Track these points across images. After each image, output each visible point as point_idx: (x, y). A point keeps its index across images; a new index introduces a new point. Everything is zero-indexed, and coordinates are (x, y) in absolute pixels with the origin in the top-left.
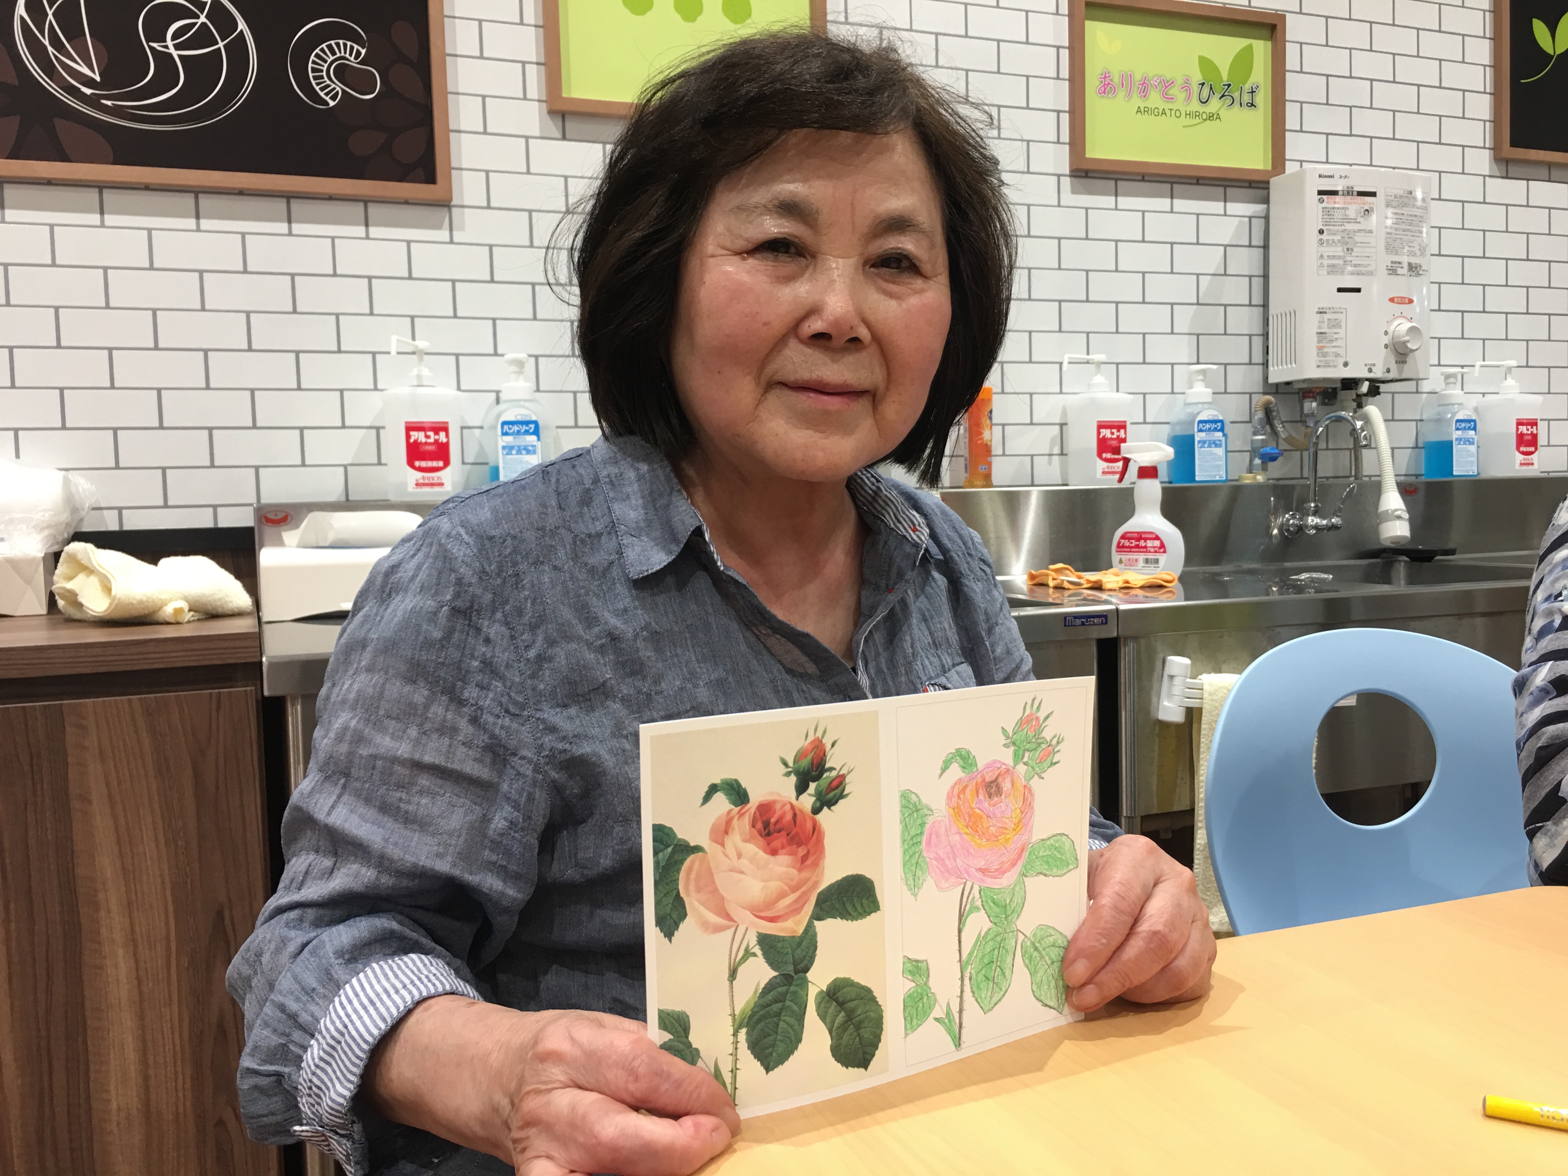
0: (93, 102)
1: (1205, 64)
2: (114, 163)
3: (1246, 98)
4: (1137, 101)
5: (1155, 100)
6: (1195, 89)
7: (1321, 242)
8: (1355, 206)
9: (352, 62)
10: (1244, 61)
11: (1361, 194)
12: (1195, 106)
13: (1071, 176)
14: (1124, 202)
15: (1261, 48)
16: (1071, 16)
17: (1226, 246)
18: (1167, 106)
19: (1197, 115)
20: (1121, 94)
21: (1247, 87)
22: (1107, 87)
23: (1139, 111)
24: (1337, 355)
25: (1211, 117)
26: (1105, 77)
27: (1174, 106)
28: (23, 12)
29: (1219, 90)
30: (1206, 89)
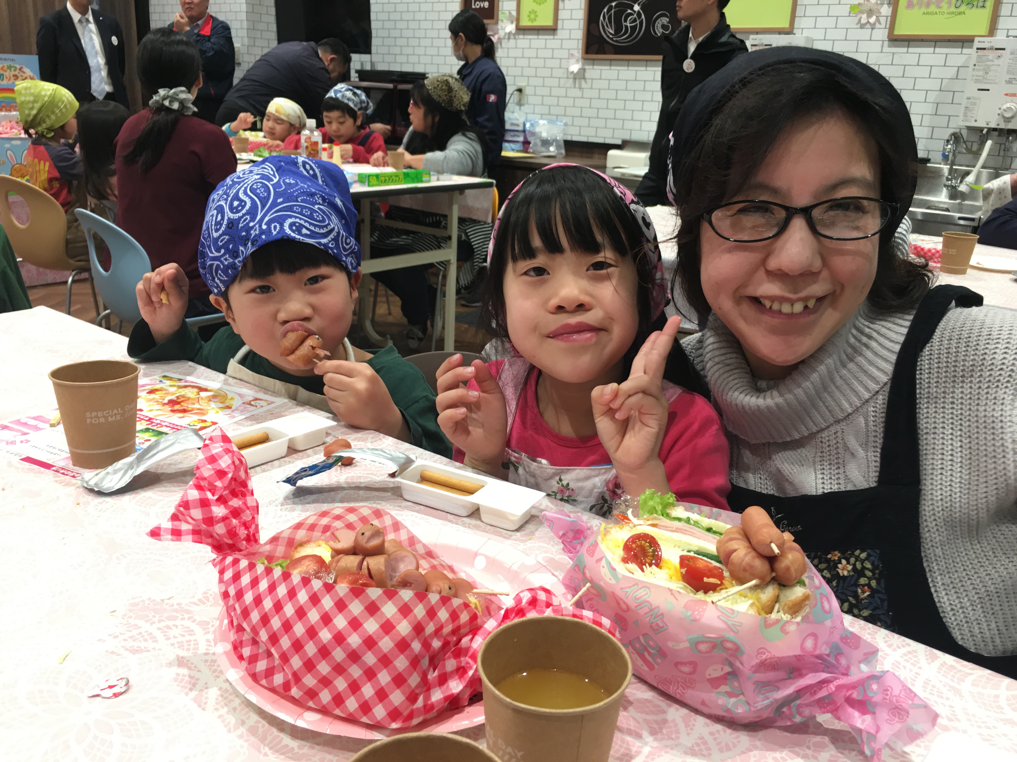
0: (611, 39)
2: (613, 54)
3: (981, 4)
4: (924, 10)
5: (932, 8)
6: (954, 2)
7: (974, 70)
8: (991, 55)
9: (665, 23)
11: (997, 49)
12: (953, 9)
13: (888, 41)
14: (911, 50)
17: (959, 67)
18: (938, 10)
19: (953, 13)
20: (916, 8)
22: (908, 5)
23: (924, 13)
24: (972, 117)
25: (960, 13)
26: (910, 2)
27: (941, 11)
28: (601, 18)
29: (966, 2)
30: (959, 3)
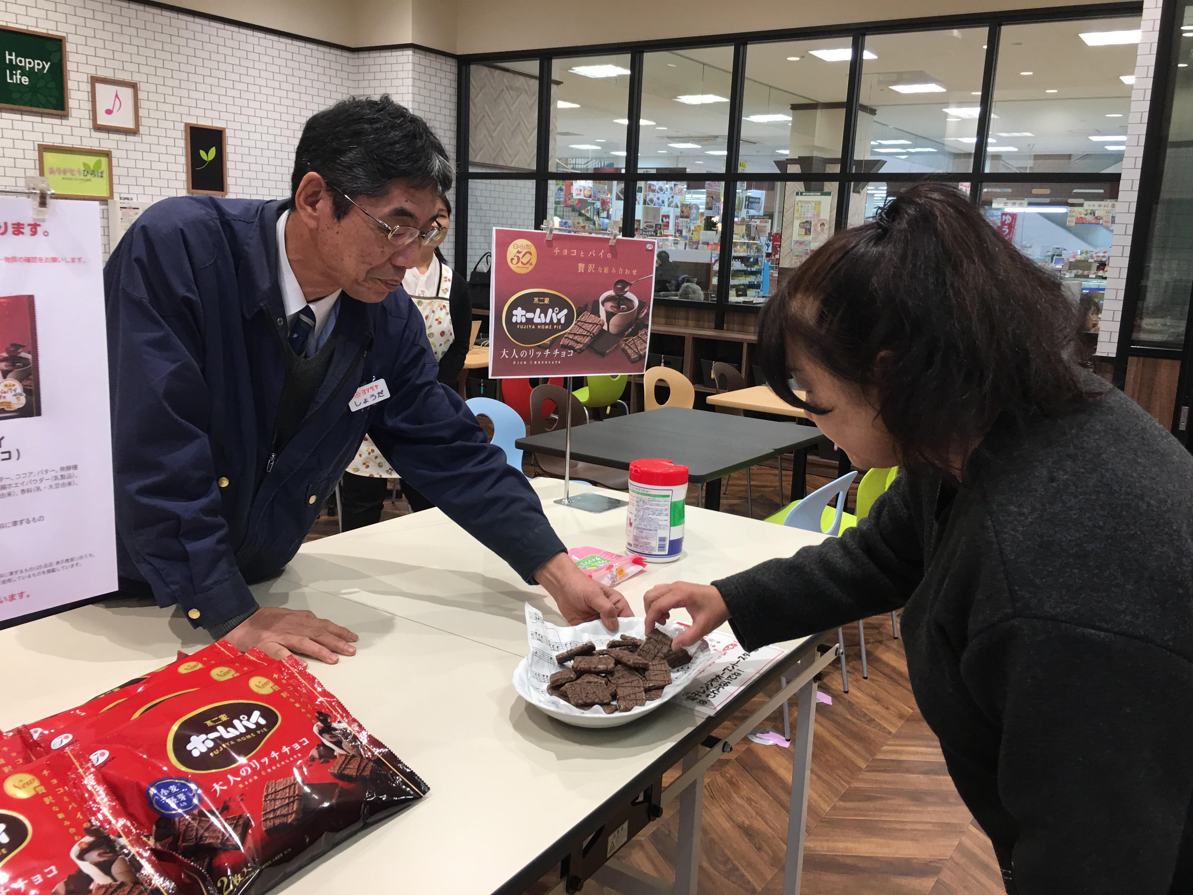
1: (85, 164)
3: (100, 175)
4: (62, 176)
5: (68, 175)
6: (82, 172)
7: (122, 222)
8: (132, 212)
10: (98, 164)
11: (134, 208)
12: (82, 177)
15: (104, 160)
16: (39, 151)
18: (73, 177)
19: (83, 180)
20: (57, 174)
21: (100, 171)
22: (52, 172)
23: (63, 178)
25: (88, 180)
26: (51, 168)
27: (75, 177)
29: (90, 172)
30: (86, 173)
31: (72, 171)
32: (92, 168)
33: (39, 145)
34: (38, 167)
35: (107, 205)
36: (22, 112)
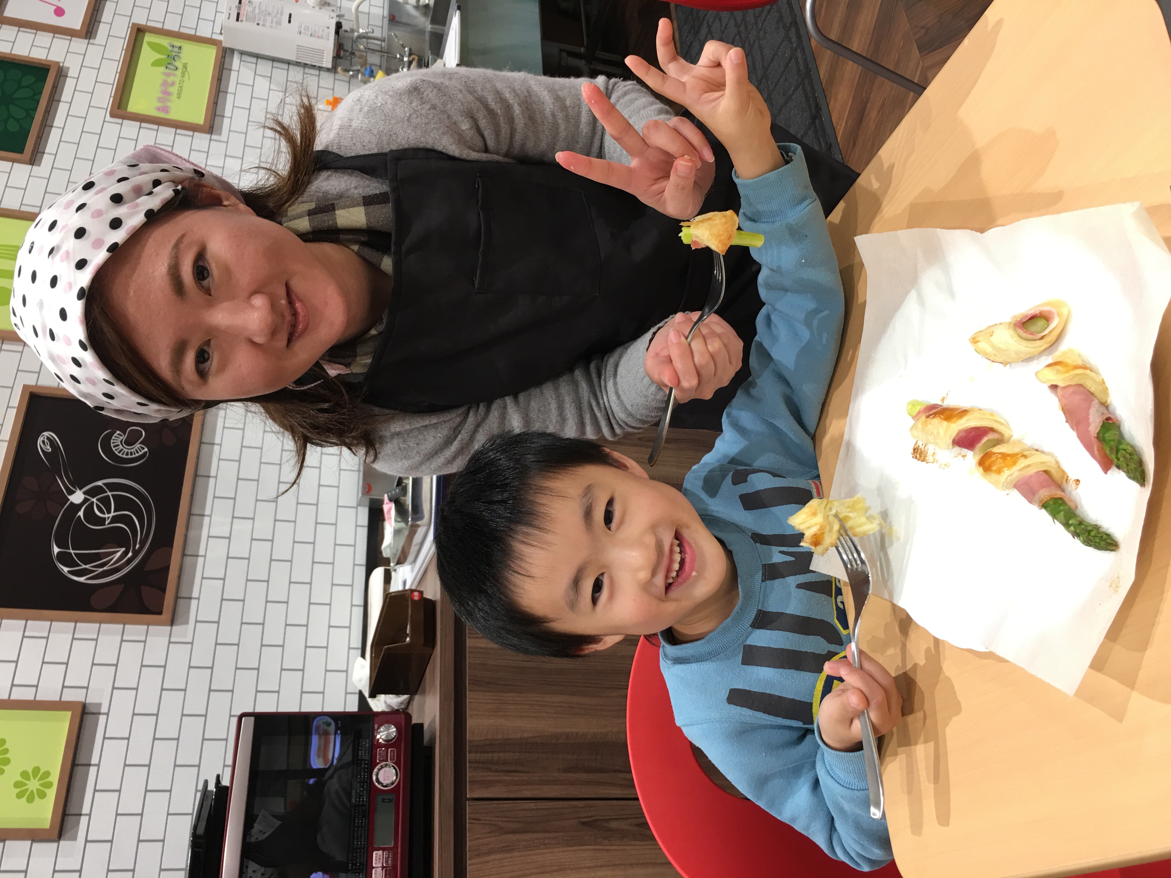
0: (136, 553)
1: (156, 63)
2: (172, 546)
3: (176, 50)
4: (174, 98)
5: (174, 90)
6: (168, 71)
7: (264, 25)
8: (246, 7)
9: (124, 438)
10: (154, 47)
12: (179, 73)
13: (211, 134)
14: (228, 113)
15: (148, 38)
16: (123, 118)
17: (255, 74)
18: (177, 85)
19: (183, 73)
20: (169, 104)
21: (170, 48)
22: (165, 110)
23: (179, 98)
25: (185, 66)
26: (159, 109)
27: (177, 82)
28: (82, 579)
29: (170, 60)
30: (170, 66)
31: (165, 83)
32: (163, 57)
33: (112, 115)
34: (156, 127)
35: (232, 51)
36: (46, 125)
